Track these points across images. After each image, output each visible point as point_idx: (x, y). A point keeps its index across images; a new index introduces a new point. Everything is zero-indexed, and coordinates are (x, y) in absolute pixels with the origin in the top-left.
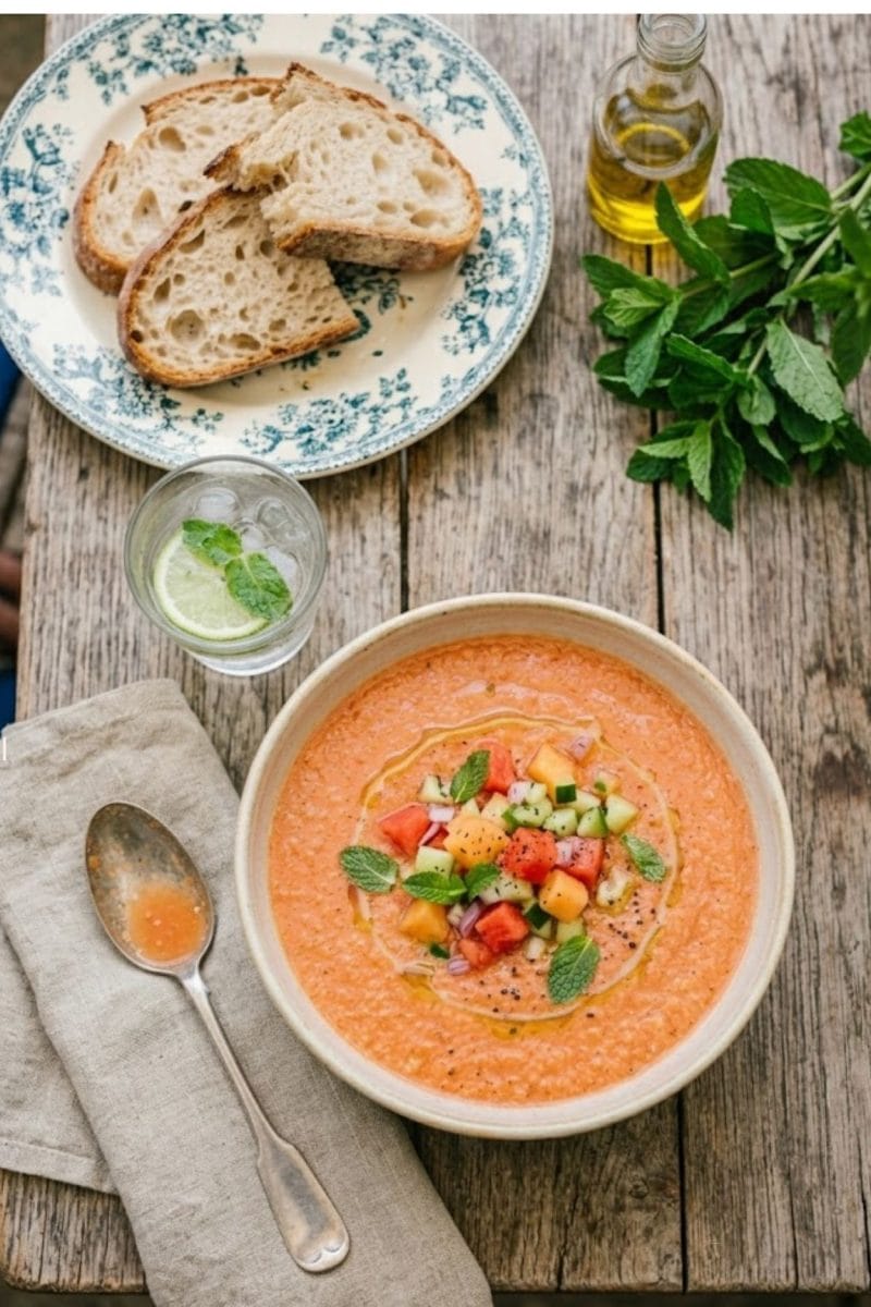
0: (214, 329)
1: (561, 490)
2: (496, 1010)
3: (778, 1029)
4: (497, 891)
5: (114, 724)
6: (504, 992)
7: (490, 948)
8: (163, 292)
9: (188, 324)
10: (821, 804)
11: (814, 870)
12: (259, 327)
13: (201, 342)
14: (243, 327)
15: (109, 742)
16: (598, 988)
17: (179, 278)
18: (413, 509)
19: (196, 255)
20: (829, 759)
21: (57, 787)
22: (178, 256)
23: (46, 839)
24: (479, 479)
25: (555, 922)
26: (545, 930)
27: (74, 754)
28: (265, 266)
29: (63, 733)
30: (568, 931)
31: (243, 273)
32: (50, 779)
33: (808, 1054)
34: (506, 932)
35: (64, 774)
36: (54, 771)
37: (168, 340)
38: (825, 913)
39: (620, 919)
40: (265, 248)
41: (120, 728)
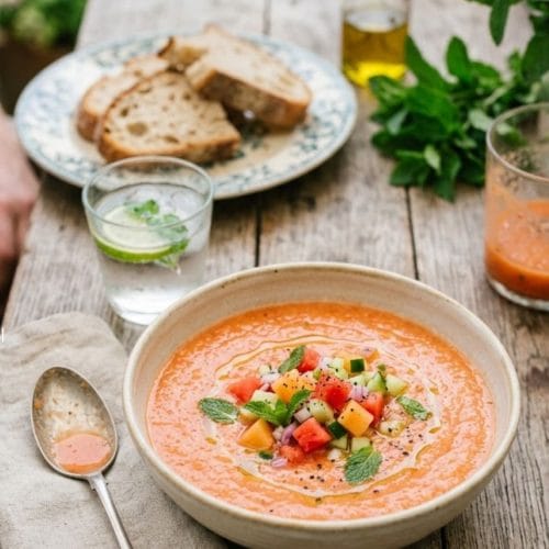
0: (153, 131)
1: (354, 239)
2: (306, 488)
3: (515, 521)
4: (308, 409)
5: (62, 332)
6: (312, 477)
7: (302, 448)
8: (125, 113)
9: (138, 129)
10: (532, 396)
11: (531, 431)
12: (181, 133)
13: (145, 137)
14: (170, 132)
15: (57, 343)
16: (380, 477)
17: (136, 106)
18: (263, 247)
19: (147, 97)
20: (535, 371)
21: (20, 369)
22: (136, 95)
23: (7, 399)
24: (305, 234)
25: (350, 437)
26: (342, 442)
27: (33, 349)
28: (186, 105)
29: (27, 337)
30: (359, 444)
31: (173, 108)
32: (15, 365)
33: (540, 536)
34: (314, 435)
35: (25, 362)
36: (18, 359)
37: (126, 134)
38: (542, 454)
39: (398, 439)
40: (187, 97)
41: (66, 334)
